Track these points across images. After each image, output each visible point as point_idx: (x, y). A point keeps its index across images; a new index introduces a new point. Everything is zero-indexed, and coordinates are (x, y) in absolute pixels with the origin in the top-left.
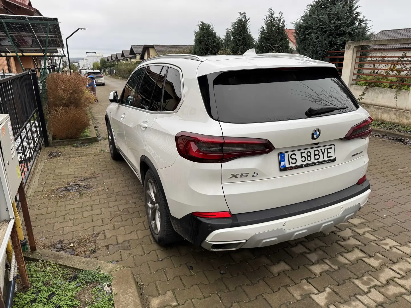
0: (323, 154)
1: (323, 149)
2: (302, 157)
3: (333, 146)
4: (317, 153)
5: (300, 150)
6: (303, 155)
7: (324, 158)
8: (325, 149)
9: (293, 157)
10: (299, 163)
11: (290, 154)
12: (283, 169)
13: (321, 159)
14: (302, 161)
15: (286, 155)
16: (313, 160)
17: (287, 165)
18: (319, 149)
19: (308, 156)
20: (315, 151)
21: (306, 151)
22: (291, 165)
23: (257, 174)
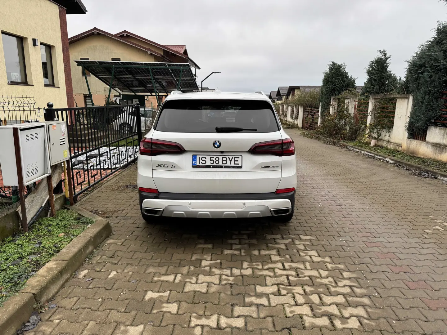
0: (231, 161)
1: (231, 157)
2: (211, 160)
3: (241, 156)
4: (224, 159)
5: (210, 155)
6: (212, 159)
7: (231, 164)
8: (232, 158)
9: (203, 159)
10: (208, 164)
11: (201, 157)
12: (194, 166)
13: (228, 164)
14: (211, 163)
15: (198, 157)
16: (220, 164)
17: (198, 164)
18: (227, 157)
19: (216, 161)
20: (223, 158)
21: (215, 157)
22: (201, 164)
23: (175, 167)
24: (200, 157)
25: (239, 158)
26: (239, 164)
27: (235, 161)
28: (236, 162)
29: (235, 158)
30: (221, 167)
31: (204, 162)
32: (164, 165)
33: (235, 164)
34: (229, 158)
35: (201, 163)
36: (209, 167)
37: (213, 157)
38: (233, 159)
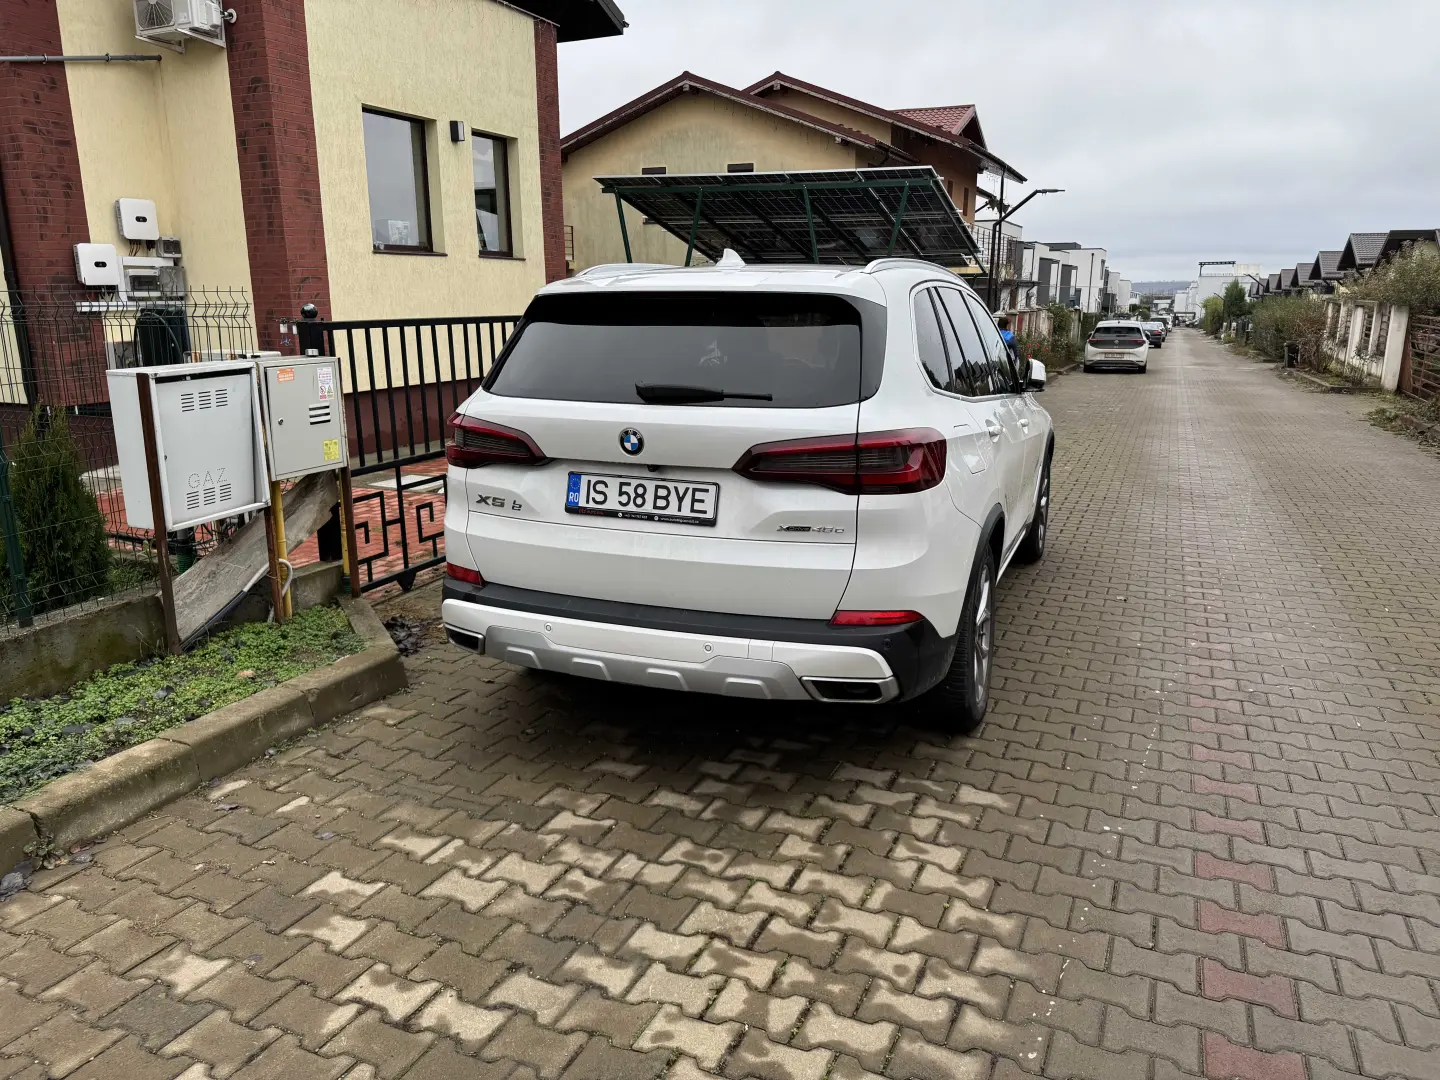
0: (681, 499)
2: (621, 493)
3: (715, 487)
4: (662, 492)
5: (620, 476)
6: (625, 489)
7: (680, 510)
8: (687, 489)
9: (600, 487)
10: (612, 504)
11: (594, 479)
12: (572, 509)
13: (672, 510)
14: (620, 503)
15: (584, 480)
17: (582, 503)
18: (671, 485)
19: (637, 495)
20: (657, 487)
21: (634, 483)
22: (592, 505)
23: (520, 506)
24: (589, 481)
25: (707, 491)
26: (705, 512)
27: (694, 500)
28: (697, 506)
29: (695, 490)
30: (650, 517)
31: (600, 498)
32: (494, 499)
33: (693, 510)
34: (676, 488)
35: (591, 499)
36: (612, 514)
37: (629, 484)
38: (690, 492)
